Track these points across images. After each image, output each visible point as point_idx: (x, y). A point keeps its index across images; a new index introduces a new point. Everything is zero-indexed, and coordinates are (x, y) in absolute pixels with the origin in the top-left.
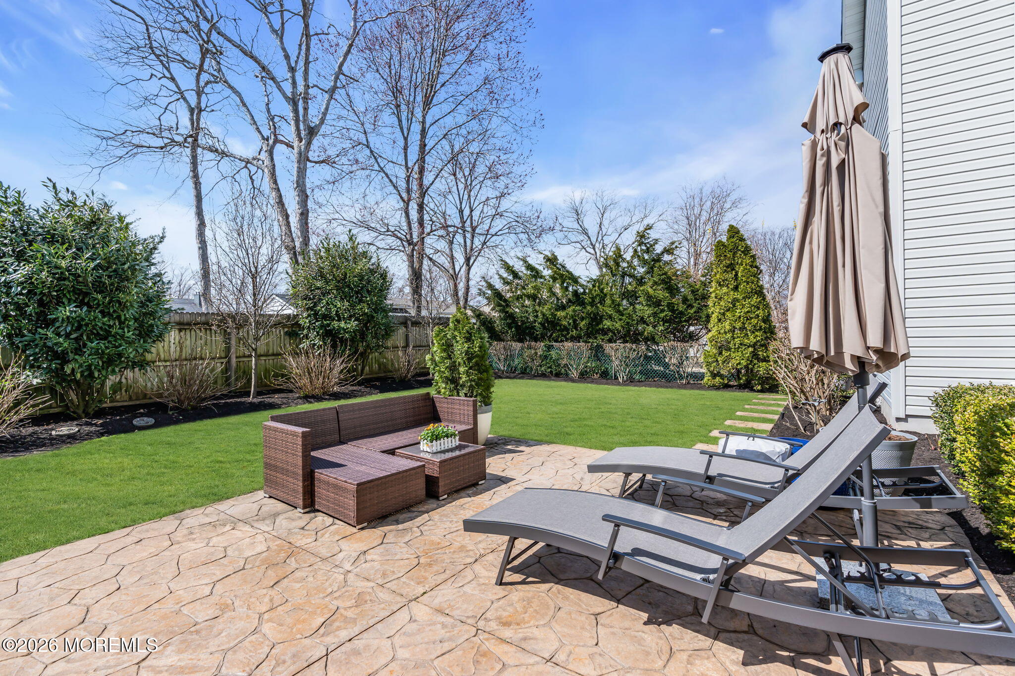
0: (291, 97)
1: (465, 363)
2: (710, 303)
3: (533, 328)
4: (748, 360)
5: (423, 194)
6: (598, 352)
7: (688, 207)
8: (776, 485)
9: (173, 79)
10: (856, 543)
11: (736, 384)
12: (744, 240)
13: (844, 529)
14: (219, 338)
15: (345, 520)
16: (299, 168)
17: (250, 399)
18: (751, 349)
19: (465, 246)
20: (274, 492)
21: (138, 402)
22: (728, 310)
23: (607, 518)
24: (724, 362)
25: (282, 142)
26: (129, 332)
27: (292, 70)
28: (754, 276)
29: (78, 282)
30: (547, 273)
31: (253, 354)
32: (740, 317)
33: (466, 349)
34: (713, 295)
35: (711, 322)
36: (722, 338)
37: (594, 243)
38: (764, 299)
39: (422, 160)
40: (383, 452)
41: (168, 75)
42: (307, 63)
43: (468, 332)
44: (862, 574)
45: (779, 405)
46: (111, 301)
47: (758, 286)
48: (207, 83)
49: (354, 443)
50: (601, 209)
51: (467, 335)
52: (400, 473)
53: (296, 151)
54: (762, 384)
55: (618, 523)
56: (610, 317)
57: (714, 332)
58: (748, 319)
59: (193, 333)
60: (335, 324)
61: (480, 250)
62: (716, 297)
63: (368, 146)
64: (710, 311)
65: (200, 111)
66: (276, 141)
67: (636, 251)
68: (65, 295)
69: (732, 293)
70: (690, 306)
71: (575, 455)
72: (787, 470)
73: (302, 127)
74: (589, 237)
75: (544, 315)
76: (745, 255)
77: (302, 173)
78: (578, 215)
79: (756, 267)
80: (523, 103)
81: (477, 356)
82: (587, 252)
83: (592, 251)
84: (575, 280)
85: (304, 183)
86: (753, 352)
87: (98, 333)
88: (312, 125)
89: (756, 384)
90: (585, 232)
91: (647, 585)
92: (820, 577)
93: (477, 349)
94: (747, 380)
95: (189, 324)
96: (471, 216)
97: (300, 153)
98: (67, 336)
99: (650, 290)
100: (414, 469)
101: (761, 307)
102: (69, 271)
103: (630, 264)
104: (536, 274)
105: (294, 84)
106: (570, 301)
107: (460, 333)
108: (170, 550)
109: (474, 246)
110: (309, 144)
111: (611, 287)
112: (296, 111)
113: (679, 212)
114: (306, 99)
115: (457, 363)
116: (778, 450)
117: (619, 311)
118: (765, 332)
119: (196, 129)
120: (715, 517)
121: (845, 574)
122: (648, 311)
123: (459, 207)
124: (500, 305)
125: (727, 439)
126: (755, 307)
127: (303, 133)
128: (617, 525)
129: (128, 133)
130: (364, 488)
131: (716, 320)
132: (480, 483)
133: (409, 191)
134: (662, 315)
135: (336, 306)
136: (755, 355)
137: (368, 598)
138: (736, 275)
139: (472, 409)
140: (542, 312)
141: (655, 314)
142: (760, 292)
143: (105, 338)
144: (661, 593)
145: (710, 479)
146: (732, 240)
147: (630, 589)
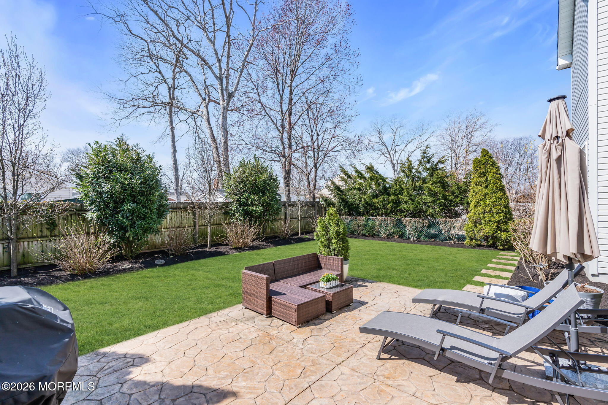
0: (219, 76)
1: (335, 238)
2: (470, 195)
3: (358, 208)
4: (494, 230)
5: (291, 128)
6: (398, 223)
7: (451, 128)
8: (520, 316)
9: (160, 72)
10: (565, 347)
11: (485, 244)
12: (492, 157)
13: (558, 340)
14: (191, 216)
15: (290, 322)
16: (223, 116)
17: (208, 249)
18: (496, 224)
19: (314, 156)
20: (248, 306)
21: (152, 250)
22: (481, 200)
23: (439, 331)
24: (478, 231)
25: (212, 101)
26: (154, 215)
27: (219, 61)
28: (499, 180)
29: (133, 191)
30: (367, 176)
31: (209, 225)
32: (489, 205)
33: (336, 230)
34: (472, 191)
35: (470, 207)
36: (476, 217)
37: (389, 151)
38: (505, 194)
39: (290, 109)
40: (301, 287)
41: (158, 70)
42: (229, 57)
43: (337, 221)
44: (570, 366)
45: (515, 260)
46: (147, 200)
47: (501, 186)
48: (177, 73)
49: (283, 281)
50: (394, 130)
51: (337, 223)
52: (315, 299)
53: (221, 106)
54: (503, 246)
55: (445, 334)
56: (406, 202)
57: (471, 214)
58: (494, 206)
59: (178, 213)
60: (250, 208)
61: (323, 159)
62: (474, 192)
63: (260, 102)
64: (469, 200)
65: (175, 89)
66: (210, 100)
67: (420, 162)
68: (126, 198)
69: (484, 190)
70: (457, 197)
71: (397, 290)
72: (527, 308)
73: (225, 93)
74: (387, 148)
75: (365, 200)
76: (493, 167)
77: (225, 118)
78: (380, 134)
79: (500, 174)
80: (350, 72)
81: (342, 234)
82: (385, 156)
83: (388, 156)
84: (384, 180)
85: (226, 124)
86: (497, 226)
87: (141, 217)
88: (230, 92)
89: (499, 246)
90: (384, 144)
91: (453, 364)
92: (547, 364)
93: (342, 230)
94: (493, 243)
95: (176, 209)
96: (317, 139)
97: (224, 108)
98: (127, 218)
99: (431, 187)
100: (321, 297)
101: (503, 198)
102: (129, 185)
103: (418, 171)
104: (361, 176)
105: (220, 68)
106: (380, 191)
107: (333, 221)
108: (213, 334)
109: (319, 156)
110: (228, 102)
111: (406, 184)
112: (221, 84)
113: (444, 132)
114: (227, 78)
115: (331, 238)
116: (519, 295)
117: (411, 199)
118: (505, 214)
119: (172, 99)
120: (484, 329)
121: (561, 365)
122: (429, 199)
123: (311, 134)
124: (338, 194)
125: (490, 287)
126: (499, 198)
127: (225, 97)
128: (444, 335)
129: (134, 100)
130: (300, 307)
131: (473, 206)
132: (351, 304)
133: (283, 126)
134: (439, 202)
135: (251, 198)
136: (498, 227)
137: (317, 362)
138: (487, 179)
139: (341, 263)
140: (364, 198)
141: (434, 202)
142: (502, 190)
143: (144, 219)
144: (462, 368)
145: (482, 311)
146: (484, 157)
147: (445, 365)
